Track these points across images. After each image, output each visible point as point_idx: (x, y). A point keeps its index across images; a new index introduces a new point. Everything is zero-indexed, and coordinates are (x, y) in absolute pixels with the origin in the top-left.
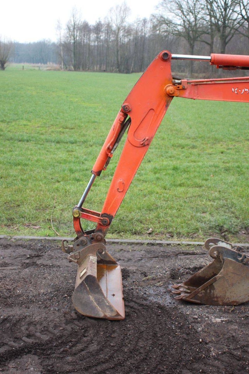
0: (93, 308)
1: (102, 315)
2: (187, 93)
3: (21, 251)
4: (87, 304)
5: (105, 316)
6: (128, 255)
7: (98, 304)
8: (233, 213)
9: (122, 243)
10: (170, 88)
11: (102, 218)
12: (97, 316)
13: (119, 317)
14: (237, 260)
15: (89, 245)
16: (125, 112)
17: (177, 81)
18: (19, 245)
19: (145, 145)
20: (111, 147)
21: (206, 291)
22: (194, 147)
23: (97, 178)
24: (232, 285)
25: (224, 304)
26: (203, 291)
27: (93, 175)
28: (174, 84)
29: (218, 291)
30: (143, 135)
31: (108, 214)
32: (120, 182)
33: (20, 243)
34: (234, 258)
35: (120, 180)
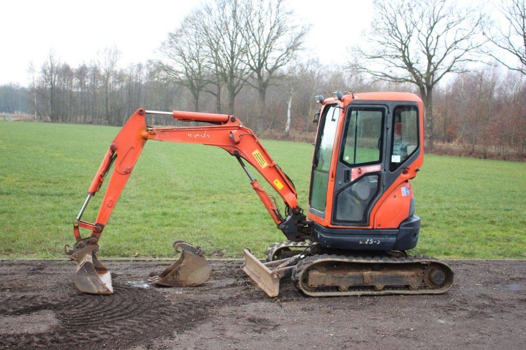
0: (90, 286)
1: (96, 291)
2: (157, 137)
3: (24, 267)
4: (86, 284)
5: (99, 292)
7: (94, 283)
8: (210, 243)
9: (111, 261)
10: (145, 133)
11: (96, 227)
12: (93, 292)
13: (109, 292)
14: (196, 254)
15: (86, 247)
16: (113, 149)
17: (150, 129)
18: (22, 264)
19: (128, 173)
20: (103, 174)
21: (173, 277)
22: (187, 198)
23: (93, 197)
24: (192, 271)
25: (186, 286)
26: (171, 277)
27: (89, 195)
28: (148, 131)
29: (181, 277)
30: (126, 166)
31: (101, 223)
32: (110, 200)
33: (23, 262)
34: (193, 252)
35: (110, 198)
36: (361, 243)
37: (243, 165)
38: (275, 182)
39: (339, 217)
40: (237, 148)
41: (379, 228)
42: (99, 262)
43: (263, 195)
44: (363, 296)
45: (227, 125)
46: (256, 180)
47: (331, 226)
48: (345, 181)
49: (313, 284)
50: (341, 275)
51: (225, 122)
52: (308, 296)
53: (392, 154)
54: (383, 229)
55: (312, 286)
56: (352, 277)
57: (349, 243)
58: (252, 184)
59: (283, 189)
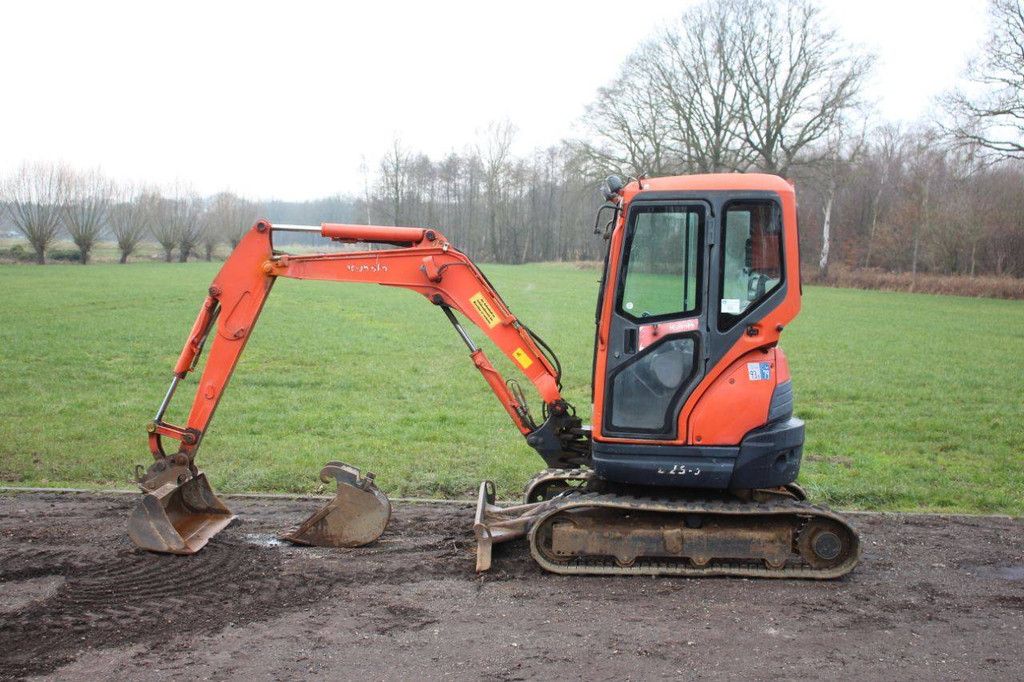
0: (155, 539)
1: (165, 548)
2: (289, 271)
3: (103, 504)
4: (147, 533)
5: (171, 549)
6: (256, 509)
7: (161, 533)
10: (268, 265)
11: (186, 434)
12: (160, 550)
13: (189, 551)
15: (169, 469)
16: (215, 297)
17: (276, 257)
19: (242, 337)
20: (196, 341)
21: (316, 528)
24: (351, 518)
25: (340, 546)
26: (313, 528)
27: (175, 378)
28: (273, 260)
29: (332, 528)
30: (238, 325)
31: (195, 428)
32: (209, 386)
34: (352, 483)
35: (209, 383)
36: (660, 472)
37: (454, 321)
38: (515, 354)
39: (617, 422)
40: (438, 289)
41: (698, 443)
42: (215, 500)
43: (495, 380)
44: (662, 576)
45: (419, 247)
46: (480, 350)
47: (601, 438)
48: (627, 351)
49: (562, 549)
50: (618, 534)
51: (418, 242)
52: (549, 573)
53: (721, 296)
54: (707, 446)
55: (559, 552)
56: (641, 539)
57: (638, 471)
58: (473, 357)
59: (531, 367)
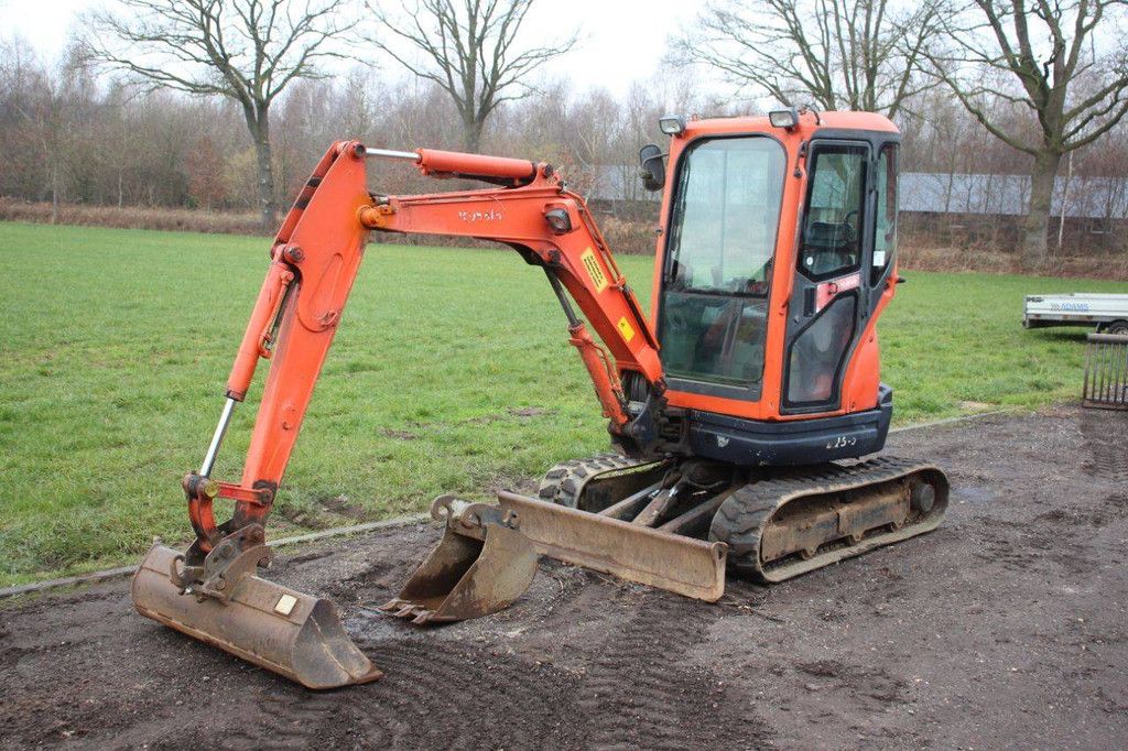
1: (344, 679)
4: (317, 665)
5: (353, 677)
7: (338, 657)
10: (372, 212)
11: (260, 491)
12: (337, 684)
13: (376, 674)
14: (504, 524)
15: (239, 555)
16: (296, 264)
19: (329, 326)
21: (463, 595)
24: (500, 572)
25: (490, 611)
26: (459, 595)
29: (480, 589)
31: (267, 479)
32: (289, 409)
35: (286, 405)
36: (828, 447)
40: (555, 246)
41: (854, 410)
43: (596, 359)
44: (843, 560)
45: (534, 186)
46: (583, 323)
47: (780, 418)
48: (806, 314)
50: (809, 524)
51: (529, 179)
53: (874, 249)
54: (859, 412)
56: (822, 525)
57: (802, 450)
59: (633, 339)
